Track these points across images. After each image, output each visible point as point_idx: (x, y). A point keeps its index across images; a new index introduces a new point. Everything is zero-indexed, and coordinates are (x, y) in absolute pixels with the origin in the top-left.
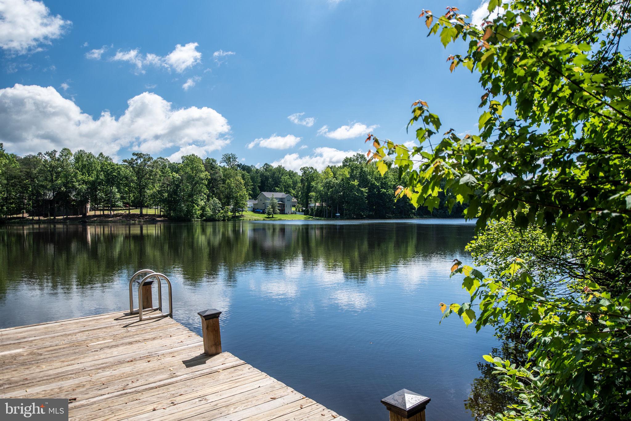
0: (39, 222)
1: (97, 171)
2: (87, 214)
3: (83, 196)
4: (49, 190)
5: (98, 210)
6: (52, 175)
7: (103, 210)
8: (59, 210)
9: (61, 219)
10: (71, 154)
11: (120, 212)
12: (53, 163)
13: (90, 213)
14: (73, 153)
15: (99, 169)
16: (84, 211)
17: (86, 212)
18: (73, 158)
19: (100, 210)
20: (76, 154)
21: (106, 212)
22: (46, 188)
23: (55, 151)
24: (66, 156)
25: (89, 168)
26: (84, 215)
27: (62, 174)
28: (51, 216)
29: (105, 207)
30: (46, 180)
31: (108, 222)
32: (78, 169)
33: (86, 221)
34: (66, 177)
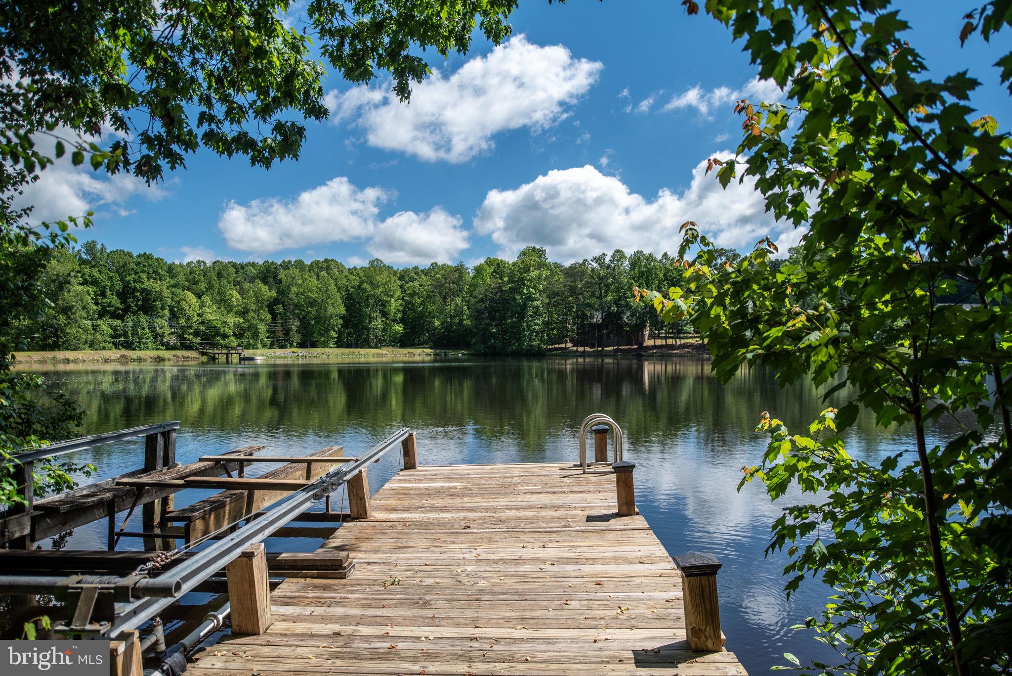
0: (583, 354)
1: (659, 281)
2: (645, 344)
3: (640, 318)
4: (597, 310)
5: (659, 337)
6: (600, 289)
7: (666, 338)
8: (608, 338)
9: (610, 351)
10: (625, 258)
11: (690, 341)
12: (602, 273)
13: (649, 343)
14: (628, 256)
15: (661, 276)
16: (640, 339)
17: (643, 340)
18: (627, 262)
19: (662, 338)
20: (631, 257)
21: (670, 342)
22: (593, 308)
23: (604, 255)
24: (618, 261)
25: (647, 277)
26: (640, 345)
27: (613, 287)
28: (599, 346)
29: (669, 333)
30: (593, 295)
31: (671, 356)
32: (633, 279)
33: (642, 353)
34: (618, 290)
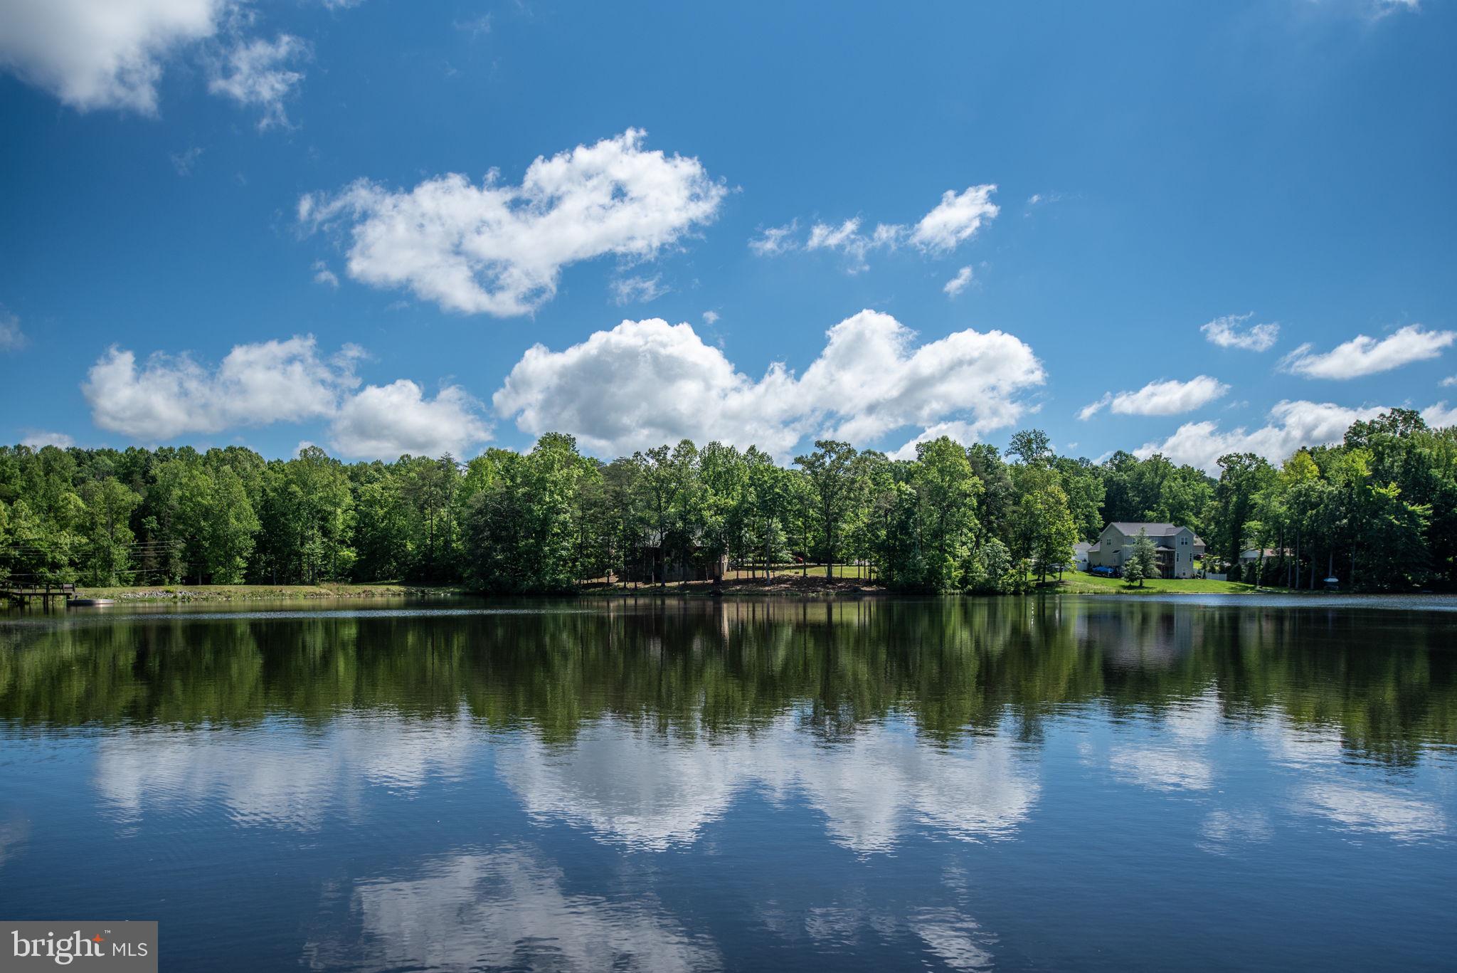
0: (635, 593)
1: (743, 486)
2: (723, 578)
3: (716, 540)
4: (654, 528)
5: (742, 568)
6: (659, 498)
7: (754, 569)
8: (671, 569)
9: (674, 588)
10: (695, 452)
11: (786, 572)
12: (662, 472)
13: (729, 575)
14: (699, 450)
15: (746, 480)
16: (717, 570)
17: (721, 573)
18: (698, 459)
19: (748, 569)
20: (703, 452)
21: (759, 574)
22: (649, 525)
23: (666, 448)
24: (684, 456)
25: (726, 480)
26: (717, 579)
27: (678, 495)
28: (657, 581)
29: (756, 562)
30: (649, 506)
31: (765, 594)
32: (707, 483)
33: (719, 592)
34: (685, 499)
